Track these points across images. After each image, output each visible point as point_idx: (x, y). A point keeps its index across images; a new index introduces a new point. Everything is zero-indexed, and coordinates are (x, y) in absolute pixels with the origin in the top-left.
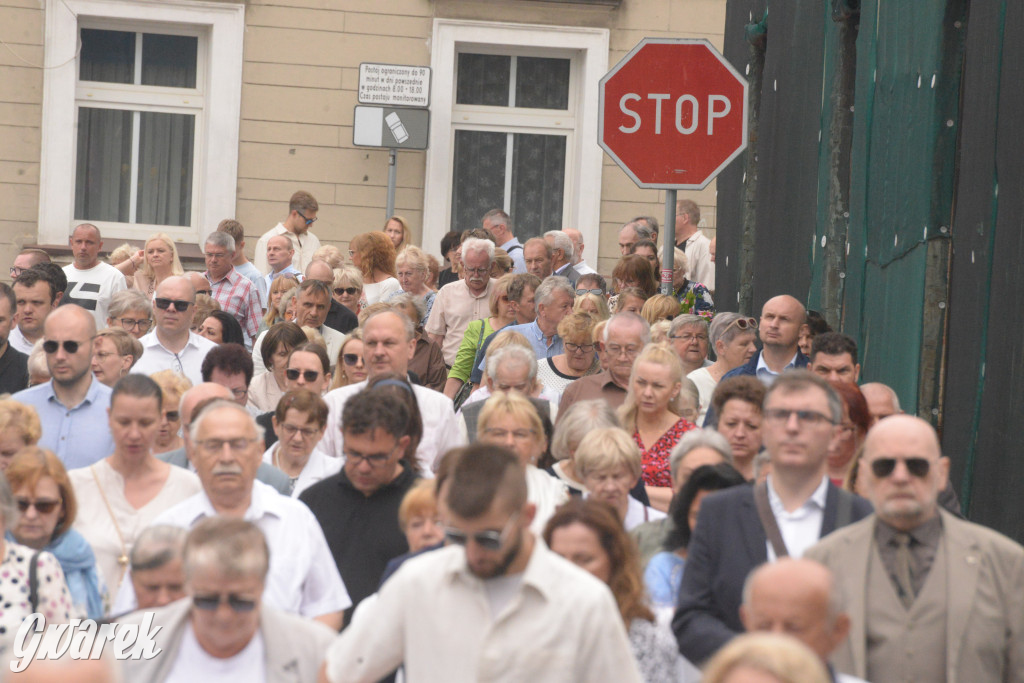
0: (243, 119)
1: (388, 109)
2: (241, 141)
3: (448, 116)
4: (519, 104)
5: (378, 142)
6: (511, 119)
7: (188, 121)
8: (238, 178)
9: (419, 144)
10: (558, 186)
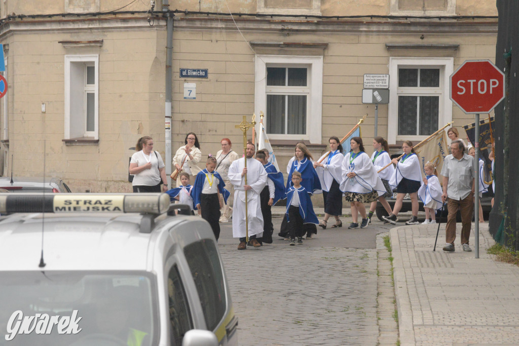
0: (323, 96)
1: (374, 90)
2: (323, 104)
3: (396, 91)
4: (422, 85)
5: (371, 101)
6: (418, 91)
7: (304, 98)
8: (322, 117)
9: (386, 102)
10: (437, 114)
